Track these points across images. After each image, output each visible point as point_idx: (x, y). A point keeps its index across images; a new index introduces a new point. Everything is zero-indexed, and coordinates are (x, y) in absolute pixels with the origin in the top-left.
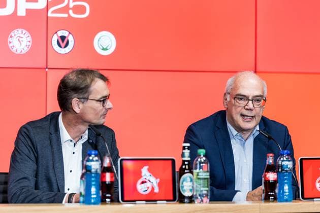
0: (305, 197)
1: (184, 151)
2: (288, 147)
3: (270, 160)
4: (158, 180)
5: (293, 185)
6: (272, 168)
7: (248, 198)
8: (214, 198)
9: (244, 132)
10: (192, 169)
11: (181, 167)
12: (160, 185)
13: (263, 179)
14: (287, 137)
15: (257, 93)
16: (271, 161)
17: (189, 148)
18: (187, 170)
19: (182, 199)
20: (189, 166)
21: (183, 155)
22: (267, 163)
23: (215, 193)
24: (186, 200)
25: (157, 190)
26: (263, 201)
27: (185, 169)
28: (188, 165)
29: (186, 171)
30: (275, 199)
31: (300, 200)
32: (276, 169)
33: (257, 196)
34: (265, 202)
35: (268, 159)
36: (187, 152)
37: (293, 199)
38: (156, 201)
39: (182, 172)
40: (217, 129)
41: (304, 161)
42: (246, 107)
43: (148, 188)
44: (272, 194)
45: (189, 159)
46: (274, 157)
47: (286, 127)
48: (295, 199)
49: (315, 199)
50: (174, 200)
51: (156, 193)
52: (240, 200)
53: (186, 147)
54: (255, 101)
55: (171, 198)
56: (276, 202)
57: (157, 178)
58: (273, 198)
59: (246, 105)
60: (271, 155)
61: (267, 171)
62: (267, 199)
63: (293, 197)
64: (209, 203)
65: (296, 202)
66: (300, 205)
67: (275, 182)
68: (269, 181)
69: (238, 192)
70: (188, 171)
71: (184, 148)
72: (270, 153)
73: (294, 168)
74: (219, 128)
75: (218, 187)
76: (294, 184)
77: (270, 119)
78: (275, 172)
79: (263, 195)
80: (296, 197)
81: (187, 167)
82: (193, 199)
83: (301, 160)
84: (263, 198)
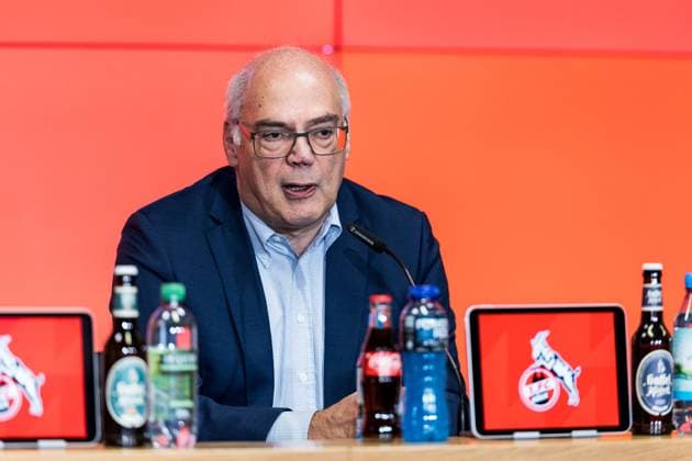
0: (488, 426)
1: (119, 290)
2: (433, 274)
3: (380, 317)
4: (41, 379)
5: (449, 390)
6: (386, 339)
7: (314, 431)
8: (211, 431)
9: (296, 233)
10: (144, 343)
11: (112, 339)
12: (45, 393)
13: (359, 372)
14: (426, 245)
15: (319, 110)
16: (383, 318)
17: (134, 281)
18: (127, 346)
19: (112, 435)
20: (133, 338)
21: (115, 303)
22: (371, 324)
23: (214, 416)
24: (125, 439)
25: (36, 408)
26: (359, 440)
27: (123, 344)
28: (132, 331)
29: (125, 350)
30: (396, 434)
31: (472, 437)
32: (397, 341)
33: (339, 425)
34: (366, 443)
35: (373, 311)
36: (128, 293)
37: (451, 435)
38: (34, 440)
39: (113, 353)
40: (212, 224)
41: (482, 318)
42: (292, 158)
43: (11, 402)
44: (385, 417)
45: (134, 314)
46: (392, 304)
47: (424, 216)
48: (458, 435)
49: (517, 435)
50: (89, 437)
51: (35, 418)
52: (290, 438)
53: (126, 279)
54: (315, 134)
55: (81, 431)
56: (400, 443)
57: (36, 372)
58: (388, 429)
59: (291, 152)
60: (383, 298)
61: (372, 348)
62: (370, 433)
63: (452, 426)
64: (196, 447)
65: (459, 443)
66: (473, 451)
67: (396, 381)
68: (377, 378)
69: (284, 414)
70: (132, 350)
71: (118, 281)
72: (379, 293)
73: (452, 339)
74: (218, 222)
75: (221, 399)
76: (453, 389)
77: (377, 192)
78: (393, 351)
79: (360, 422)
80: (459, 429)
81: (128, 338)
82: (146, 435)
83: (475, 315)
84: (359, 431)
